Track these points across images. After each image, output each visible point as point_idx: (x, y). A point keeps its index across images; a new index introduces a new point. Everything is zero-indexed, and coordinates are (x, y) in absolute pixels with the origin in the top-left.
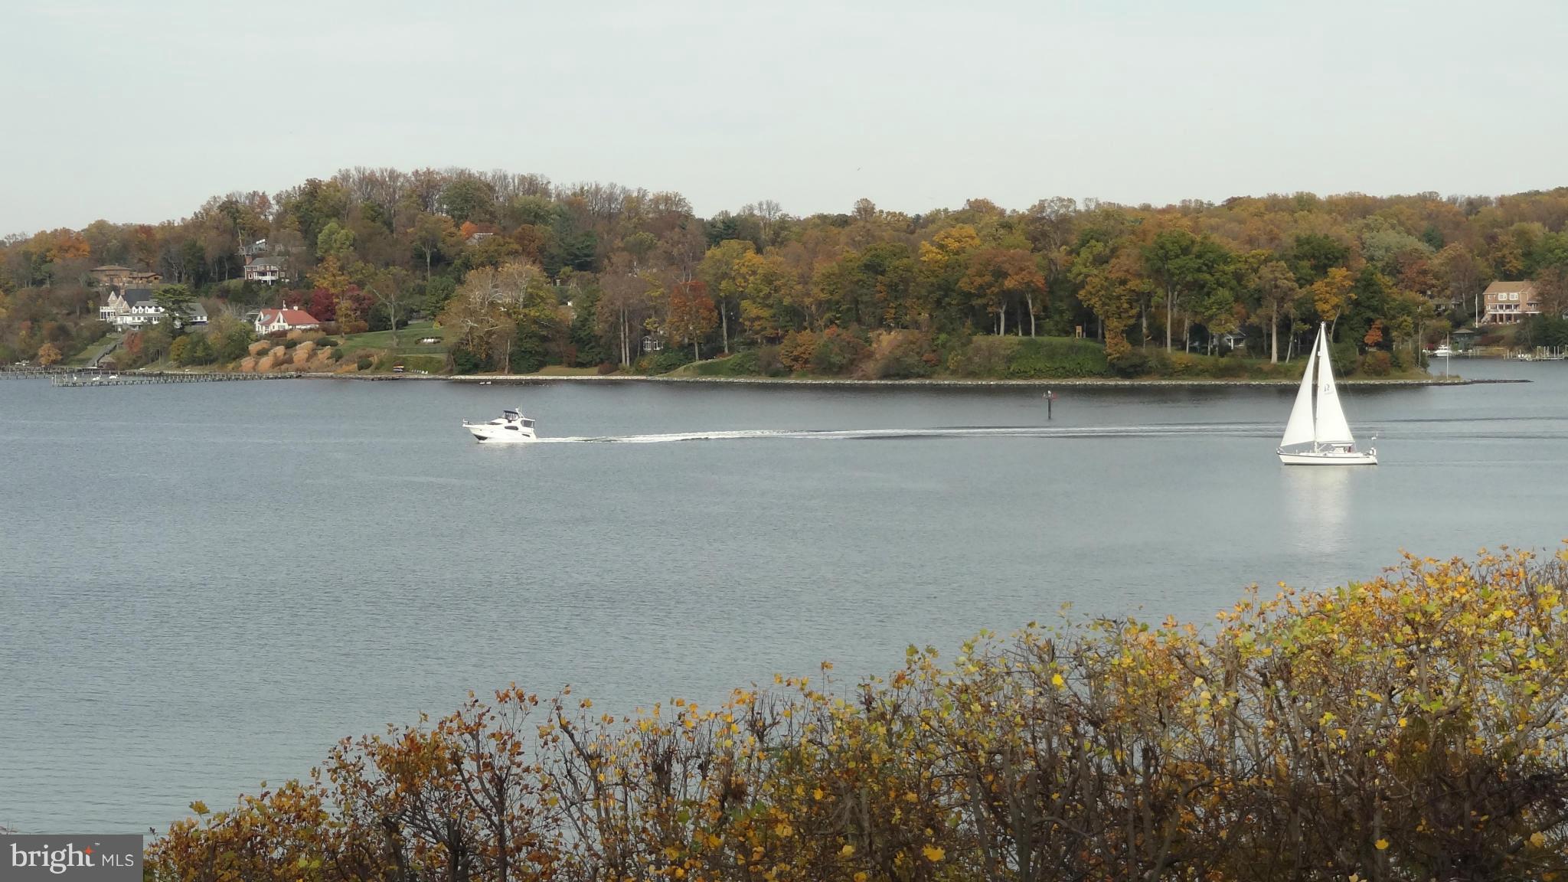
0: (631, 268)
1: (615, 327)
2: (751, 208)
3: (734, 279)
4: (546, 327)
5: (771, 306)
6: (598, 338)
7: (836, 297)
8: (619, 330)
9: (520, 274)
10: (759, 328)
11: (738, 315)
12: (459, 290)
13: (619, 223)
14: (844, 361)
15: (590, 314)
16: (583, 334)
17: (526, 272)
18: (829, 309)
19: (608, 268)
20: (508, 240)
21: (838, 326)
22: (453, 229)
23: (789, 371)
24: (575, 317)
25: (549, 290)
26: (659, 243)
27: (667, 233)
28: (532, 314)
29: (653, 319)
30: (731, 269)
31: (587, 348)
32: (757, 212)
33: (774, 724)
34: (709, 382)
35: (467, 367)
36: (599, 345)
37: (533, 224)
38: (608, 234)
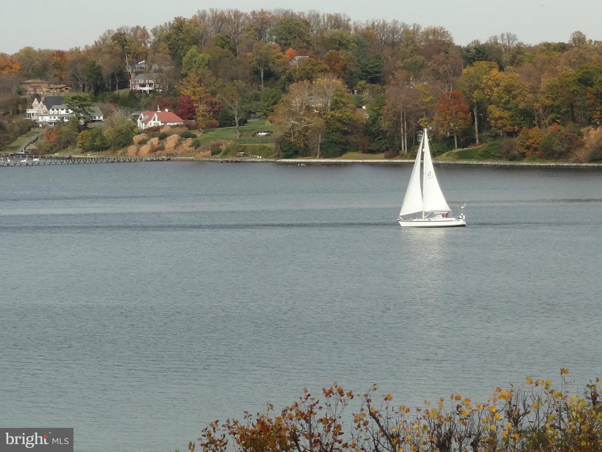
0: (408, 81)
1: (397, 124)
2: (496, 38)
3: (483, 89)
4: (347, 124)
5: (510, 110)
6: (384, 132)
7: (557, 103)
8: (400, 127)
9: (328, 86)
10: (501, 125)
11: (485, 117)
12: (284, 97)
13: (399, 49)
14: (563, 149)
15: (378, 115)
16: (373, 129)
17: (333, 85)
18: (552, 112)
19: (392, 82)
20: (319, 61)
21: (559, 124)
22: (280, 54)
23: (523, 156)
24: (368, 117)
25: (350, 98)
26: (429, 64)
27: (435, 57)
28: (337, 115)
29: (425, 118)
30: (481, 82)
31: (376, 139)
32: (500, 41)
33: (526, 413)
34: (465, 164)
35: (290, 153)
36: (385, 138)
37: (338, 49)
38: (392, 57)
